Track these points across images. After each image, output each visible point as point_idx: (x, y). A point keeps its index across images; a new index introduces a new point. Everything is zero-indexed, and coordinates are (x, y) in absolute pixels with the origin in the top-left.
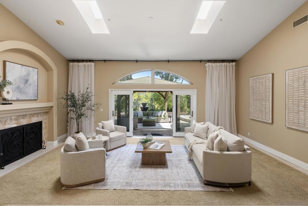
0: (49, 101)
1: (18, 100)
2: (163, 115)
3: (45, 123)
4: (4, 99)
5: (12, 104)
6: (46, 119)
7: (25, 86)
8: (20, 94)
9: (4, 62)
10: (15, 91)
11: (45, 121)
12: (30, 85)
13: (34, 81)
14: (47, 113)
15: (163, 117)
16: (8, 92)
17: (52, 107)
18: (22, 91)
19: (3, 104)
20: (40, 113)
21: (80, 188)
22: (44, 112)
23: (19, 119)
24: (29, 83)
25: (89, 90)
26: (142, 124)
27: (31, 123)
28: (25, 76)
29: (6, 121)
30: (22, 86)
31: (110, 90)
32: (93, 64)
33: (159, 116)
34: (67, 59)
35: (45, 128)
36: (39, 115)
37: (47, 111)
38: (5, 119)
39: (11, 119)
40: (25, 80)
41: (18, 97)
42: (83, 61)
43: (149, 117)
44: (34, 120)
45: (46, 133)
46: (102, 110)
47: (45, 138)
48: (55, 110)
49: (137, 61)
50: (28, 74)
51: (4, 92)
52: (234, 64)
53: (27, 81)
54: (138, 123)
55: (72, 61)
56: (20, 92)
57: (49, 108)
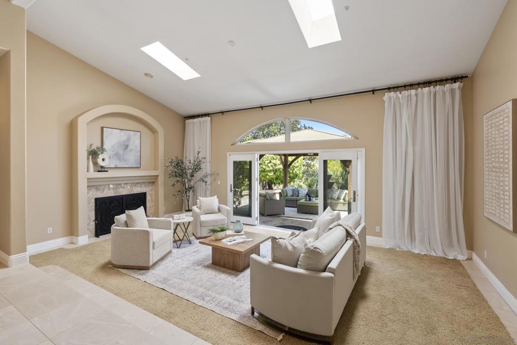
0: (156, 169)
1: (116, 168)
2: (342, 198)
3: (151, 195)
4: (102, 167)
5: (107, 171)
6: (152, 190)
7: (124, 152)
8: (118, 161)
9: (102, 128)
10: (113, 157)
11: (150, 192)
12: (131, 150)
13: (136, 146)
14: (153, 183)
15: (342, 201)
16: (103, 160)
17: (157, 176)
18: (121, 157)
19: (99, 171)
20: (144, 183)
21: (121, 270)
22: (150, 182)
23: (119, 188)
24: (129, 148)
25: (201, 156)
26: (296, 209)
27: (133, 193)
28: (124, 141)
29: (104, 189)
30: (121, 152)
31: (228, 154)
32: (208, 119)
33: (336, 198)
34: (183, 116)
35: (150, 201)
36: (143, 186)
37: (153, 181)
38: (103, 187)
39: (109, 187)
40: (124, 145)
41: (117, 164)
42: (198, 116)
43: (311, 198)
44: (137, 190)
45: (153, 207)
46: (219, 182)
47: (151, 213)
48: (161, 180)
49: (262, 107)
50: (129, 139)
51: (98, 160)
52: (457, 85)
53: (127, 147)
54: (286, 207)
55: (188, 117)
56: (119, 159)
57: (155, 178)
